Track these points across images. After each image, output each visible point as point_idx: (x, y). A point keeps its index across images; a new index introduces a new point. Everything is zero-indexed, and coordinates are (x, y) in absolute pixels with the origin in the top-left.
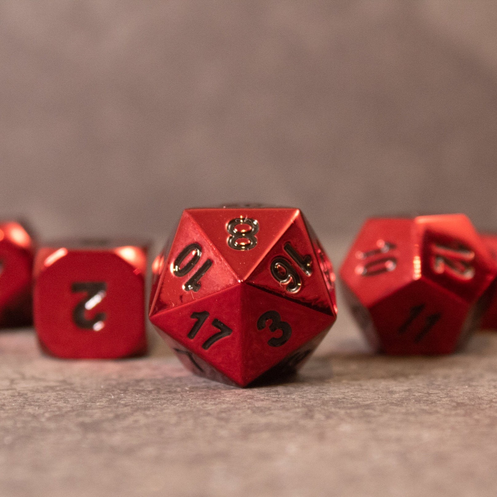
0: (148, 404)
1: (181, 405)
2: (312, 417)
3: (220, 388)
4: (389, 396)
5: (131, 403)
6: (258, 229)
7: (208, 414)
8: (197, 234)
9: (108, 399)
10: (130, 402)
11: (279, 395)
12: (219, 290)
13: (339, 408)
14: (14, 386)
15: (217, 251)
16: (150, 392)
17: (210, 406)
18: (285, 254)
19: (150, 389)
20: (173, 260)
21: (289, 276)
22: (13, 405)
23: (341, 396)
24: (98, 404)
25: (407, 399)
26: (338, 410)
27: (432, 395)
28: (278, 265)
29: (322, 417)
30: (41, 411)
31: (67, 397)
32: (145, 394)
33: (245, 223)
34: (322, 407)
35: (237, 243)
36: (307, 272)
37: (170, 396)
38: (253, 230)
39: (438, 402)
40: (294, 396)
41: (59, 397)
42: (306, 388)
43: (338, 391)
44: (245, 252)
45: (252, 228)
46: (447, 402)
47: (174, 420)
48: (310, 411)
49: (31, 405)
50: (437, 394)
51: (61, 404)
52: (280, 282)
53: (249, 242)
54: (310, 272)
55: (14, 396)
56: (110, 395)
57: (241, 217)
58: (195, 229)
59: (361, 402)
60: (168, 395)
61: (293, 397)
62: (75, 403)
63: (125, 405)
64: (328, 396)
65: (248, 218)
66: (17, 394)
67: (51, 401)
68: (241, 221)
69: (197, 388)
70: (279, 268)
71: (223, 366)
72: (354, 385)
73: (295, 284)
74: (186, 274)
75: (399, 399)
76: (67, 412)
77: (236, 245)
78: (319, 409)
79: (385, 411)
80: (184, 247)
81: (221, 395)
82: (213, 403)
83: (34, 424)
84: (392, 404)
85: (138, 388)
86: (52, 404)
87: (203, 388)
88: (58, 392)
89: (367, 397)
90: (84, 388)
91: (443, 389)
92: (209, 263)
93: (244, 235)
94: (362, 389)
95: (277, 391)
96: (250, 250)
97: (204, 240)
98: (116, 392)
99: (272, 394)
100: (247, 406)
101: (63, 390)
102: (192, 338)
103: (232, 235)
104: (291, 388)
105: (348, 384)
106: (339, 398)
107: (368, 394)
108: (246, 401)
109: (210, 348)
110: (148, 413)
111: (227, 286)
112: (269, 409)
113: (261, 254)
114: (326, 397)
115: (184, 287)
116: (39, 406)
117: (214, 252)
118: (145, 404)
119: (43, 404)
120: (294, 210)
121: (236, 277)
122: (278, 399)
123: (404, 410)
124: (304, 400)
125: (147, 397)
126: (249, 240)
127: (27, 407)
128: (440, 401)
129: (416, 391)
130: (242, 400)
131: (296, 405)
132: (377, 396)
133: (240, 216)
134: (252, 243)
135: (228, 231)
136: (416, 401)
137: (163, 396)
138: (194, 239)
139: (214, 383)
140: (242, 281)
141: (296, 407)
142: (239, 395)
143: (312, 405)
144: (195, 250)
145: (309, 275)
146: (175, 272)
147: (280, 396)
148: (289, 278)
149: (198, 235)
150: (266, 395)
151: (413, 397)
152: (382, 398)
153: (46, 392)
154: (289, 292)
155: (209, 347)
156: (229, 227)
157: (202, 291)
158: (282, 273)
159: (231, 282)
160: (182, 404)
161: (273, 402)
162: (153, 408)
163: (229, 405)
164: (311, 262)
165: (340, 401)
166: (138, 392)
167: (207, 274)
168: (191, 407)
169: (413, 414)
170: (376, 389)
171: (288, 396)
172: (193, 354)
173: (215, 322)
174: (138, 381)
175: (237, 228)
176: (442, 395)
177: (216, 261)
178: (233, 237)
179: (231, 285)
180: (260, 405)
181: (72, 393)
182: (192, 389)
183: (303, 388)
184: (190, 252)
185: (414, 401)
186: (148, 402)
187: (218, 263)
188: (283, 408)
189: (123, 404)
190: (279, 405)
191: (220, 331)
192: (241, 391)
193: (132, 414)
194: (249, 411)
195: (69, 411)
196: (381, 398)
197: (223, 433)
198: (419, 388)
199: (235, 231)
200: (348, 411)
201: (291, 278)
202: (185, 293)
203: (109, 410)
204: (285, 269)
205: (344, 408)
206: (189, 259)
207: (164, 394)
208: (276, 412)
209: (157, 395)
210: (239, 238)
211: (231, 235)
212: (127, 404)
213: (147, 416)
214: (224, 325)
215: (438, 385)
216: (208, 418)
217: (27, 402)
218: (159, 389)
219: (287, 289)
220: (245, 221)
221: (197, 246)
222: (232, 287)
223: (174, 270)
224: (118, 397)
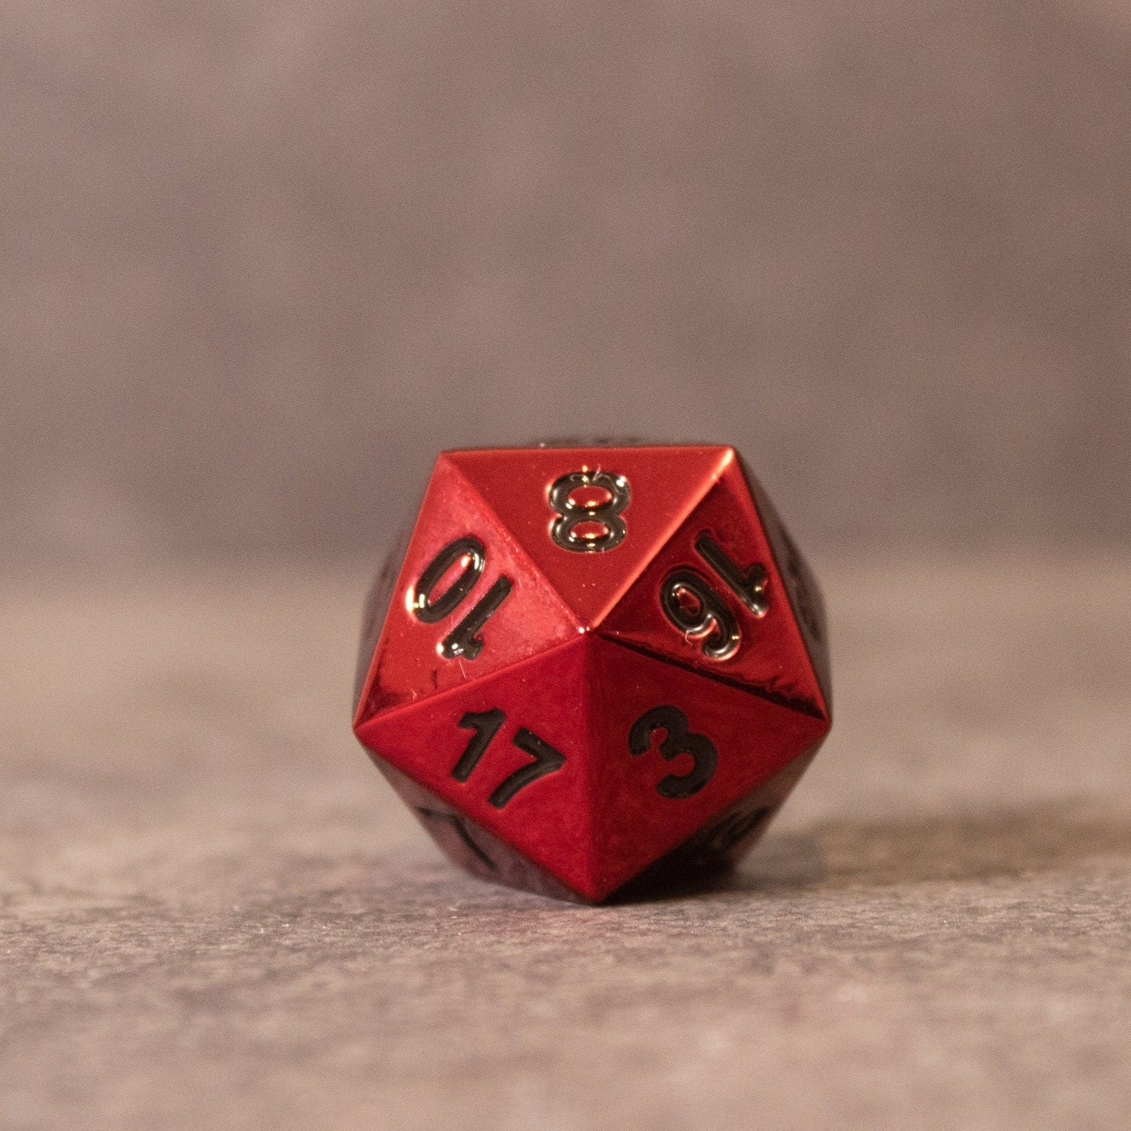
0: (351, 946)
1: (436, 948)
2: (768, 970)
3: (535, 907)
4: (967, 919)
5: (310, 945)
6: (629, 498)
7: (504, 966)
8: (472, 513)
9: (250, 937)
10: (306, 941)
11: (686, 920)
12: (530, 653)
13: (839, 949)
14: (11, 910)
15: (523, 556)
16: (358, 918)
17: (509, 948)
18: (698, 562)
19: (358, 911)
20: (414, 581)
21: (709, 616)
22: (9, 952)
23: (846, 921)
24: (224, 947)
25: (1014, 926)
26: (834, 953)
27: (1079, 916)
28: (680, 589)
29: (795, 970)
30: (80, 965)
31: (144, 933)
32: (344, 923)
33: (596, 484)
34: (796, 946)
35: (574, 535)
36: (756, 607)
37: (407, 927)
38: (615, 501)
39: (1093, 933)
40: (725, 923)
41: (126, 932)
42: (755, 904)
43: (839, 909)
44: (597, 556)
45: (613, 495)
46: (1118, 931)
47: (417, 979)
48: (766, 956)
49: (55, 952)
50: (1089, 912)
51: (129, 948)
52: (684, 631)
53: (606, 531)
54: (761, 605)
55: (11, 933)
56: (255, 927)
57: (585, 469)
58: (467, 500)
59: (895, 936)
60: (403, 925)
61: (723, 924)
62: (165, 947)
63: (294, 949)
64: (811, 922)
65: (603, 472)
66: (18, 928)
67: (105, 941)
68: (585, 479)
69: (477, 907)
70: (684, 596)
71: (543, 850)
72: (879, 896)
73: (725, 635)
74: (446, 614)
75: (993, 927)
76: (143, 968)
77: (572, 540)
78: (789, 951)
79: (958, 954)
80: (440, 546)
81: (540, 923)
82: (517, 941)
83: (61, 994)
84: (975, 937)
85: (328, 910)
86: (106, 950)
87: (495, 907)
88: (122, 922)
89: (912, 922)
90: (188, 912)
91: (1108, 903)
92: (504, 586)
93: (592, 513)
94: (900, 905)
95: (681, 911)
96: (607, 552)
97: (489, 528)
98: (271, 920)
99: (667, 918)
100: (604, 948)
101: (137, 918)
102: (463, 779)
103: (563, 514)
104: (717, 905)
105: (864, 893)
106: (840, 926)
107: (914, 915)
108: (601, 936)
109: (508, 805)
110: (350, 965)
111: (552, 644)
112: (660, 952)
113: (637, 561)
114: (808, 925)
115: (440, 649)
116: (75, 955)
117: (517, 558)
118: (344, 947)
119: (84, 950)
120: (719, 451)
121: (573, 619)
122: (684, 931)
123: (1003, 951)
124: (752, 930)
125: (350, 931)
126: (606, 526)
127: (42, 957)
128: (1097, 929)
129: (1038, 907)
130: (591, 933)
131: (729, 943)
132: (937, 919)
133: (581, 467)
134: (612, 535)
135: (552, 504)
136: (1036, 930)
137: (390, 928)
138: (465, 527)
139: (520, 896)
140: (588, 629)
141: (728, 949)
142: (585, 921)
143: (771, 943)
144: (469, 554)
145: (761, 614)
146: (417, 611)
147: (688, 923)
148: (710, 621)
149: (476, 517)
150: (652, 922)
151: (1030, 921)
152: (949, 923)
153: (93, 921)
154: (709, 659)
155: (507, 800)
156: (555, 493)
157: (487, 658)
158: (690, 609)
159: (561, 632)
160: (438, 945)
161: (672, 936)
162: (364, 954)
163: (557, 946)
164: (766, 582)
165: (842, 932)
166: (328, 918)
167: (499, 614)
168: (460, 952)
169: (1027, 959)
170: (935, 903)
171: (710, 923)
172: (467, 821)
173: (522, 736)
174: (328, 894)
175: (574, 497)
176: (1102, 914)
177: (522, 580)
178: (565, 518)
179: (560, 641)
180: (635, 945)
181: (158, 922)
182: (465, 911)
183: (748, 904)
184: (454, 560)
185: (1031, 930)
186: (353, 941)
187: (526, 586)
188: (697, 951)
189: (287, 948)
190: (686, 943)
191: (535, 759)
192: (589, 912)
193: (309, 969)
194: (609, 959)
195: (149, 965)
196: (947, 925)
197: (542, 1008)
198: (1047, 900)
199: (570, 504)
200: (863, 956)
201: (715, 621)
202: (444, 663)
203: (252, 959)
204: (699, 598)
205: (852, 948)
206: (453, 576)
207: (393, 921)
208: (676, 960)
209: (375, 926)
210: (582, 521)
211: (559, 515)
212: (297, 947)
213: (348, 974)
214: (544, 744)
215: (1095, 893)
216: (504, 977)
217: (44, 945)
218: (381, 911)
219: (703, 650)
220: (594, 479)
221: (474, 543)
222: (564, 645)
223: (416, 605)
224: (275, 932)
